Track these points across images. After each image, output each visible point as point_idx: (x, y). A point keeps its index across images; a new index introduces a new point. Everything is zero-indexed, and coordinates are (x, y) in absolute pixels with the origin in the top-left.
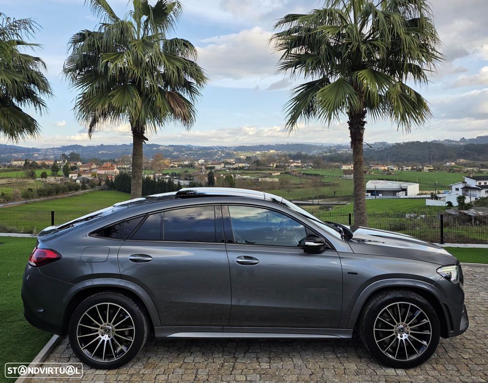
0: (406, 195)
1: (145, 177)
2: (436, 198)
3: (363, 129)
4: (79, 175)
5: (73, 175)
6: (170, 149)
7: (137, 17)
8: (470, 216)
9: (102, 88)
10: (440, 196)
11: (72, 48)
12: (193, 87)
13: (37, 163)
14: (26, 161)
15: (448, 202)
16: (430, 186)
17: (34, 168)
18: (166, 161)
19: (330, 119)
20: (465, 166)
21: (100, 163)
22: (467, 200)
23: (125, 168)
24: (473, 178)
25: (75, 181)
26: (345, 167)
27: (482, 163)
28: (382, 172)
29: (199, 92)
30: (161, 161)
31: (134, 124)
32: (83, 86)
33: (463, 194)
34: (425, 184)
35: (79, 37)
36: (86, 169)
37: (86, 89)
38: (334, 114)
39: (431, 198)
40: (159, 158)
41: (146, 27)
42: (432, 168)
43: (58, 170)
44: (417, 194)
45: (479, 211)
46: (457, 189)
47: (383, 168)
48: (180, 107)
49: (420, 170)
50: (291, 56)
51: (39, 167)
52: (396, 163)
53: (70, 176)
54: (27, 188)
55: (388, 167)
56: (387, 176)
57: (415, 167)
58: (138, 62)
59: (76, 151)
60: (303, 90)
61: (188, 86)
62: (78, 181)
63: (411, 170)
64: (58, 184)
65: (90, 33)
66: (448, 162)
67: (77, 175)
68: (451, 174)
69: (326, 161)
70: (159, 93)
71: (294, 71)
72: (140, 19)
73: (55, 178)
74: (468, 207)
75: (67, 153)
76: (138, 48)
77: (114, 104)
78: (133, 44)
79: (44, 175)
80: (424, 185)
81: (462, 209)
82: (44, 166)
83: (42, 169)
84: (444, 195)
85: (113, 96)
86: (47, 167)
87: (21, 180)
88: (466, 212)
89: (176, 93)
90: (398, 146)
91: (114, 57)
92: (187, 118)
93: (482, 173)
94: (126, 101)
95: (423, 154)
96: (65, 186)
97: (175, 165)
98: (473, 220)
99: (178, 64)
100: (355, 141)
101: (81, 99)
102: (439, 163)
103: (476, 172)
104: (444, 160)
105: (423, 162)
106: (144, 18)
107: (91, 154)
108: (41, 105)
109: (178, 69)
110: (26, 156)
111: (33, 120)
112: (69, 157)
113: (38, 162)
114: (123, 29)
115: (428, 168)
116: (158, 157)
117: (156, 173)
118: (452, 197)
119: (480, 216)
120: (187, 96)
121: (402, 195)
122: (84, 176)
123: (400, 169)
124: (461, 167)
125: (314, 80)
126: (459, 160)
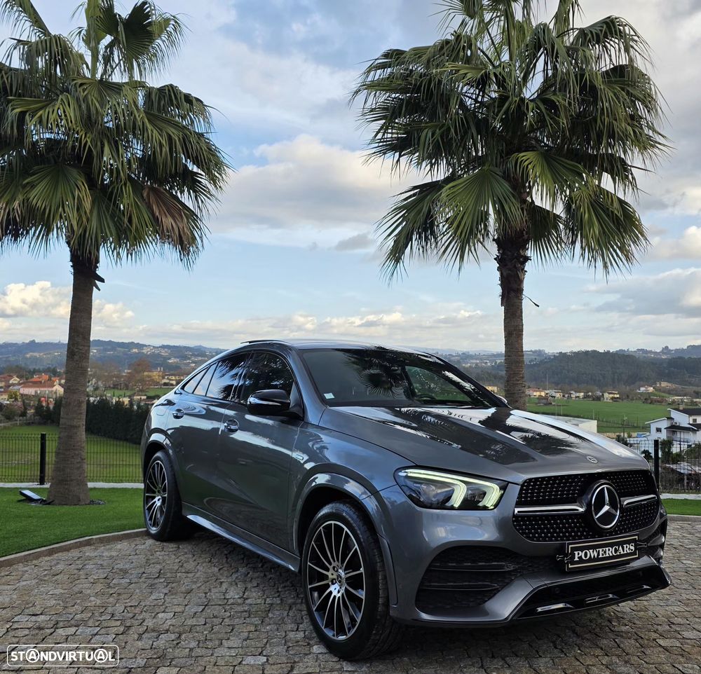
1: (114, 401)
3: (523, 271)
8: (680, 473)
10: (631, 441)
15: (644, 452)
16: (615, 426)
18: (155, 374)
19: (462, 258)
20: (670, 394)
21: (26, 375)
22: (675, 449)
24: (684, 411)
27: (695, 388)
28: (537, 401)
33: (668, 437)
34: (607, 422)
40: (141, 368)
42: (618, 396)
45: (694, 465)
46: (659, 430)
47: (537, 394)
48: (174, 218)
49: (598, 399)
50: (393, 127)
52: (559, 386)
55: (547, 392)
56: (545, 407)
57: (590, 394)
60: (412, 199)
63: (584, 398)
66: (642, 386)
68: (648, 406)
71: (399, 160)
74: (678, 458)
80: (605, 424)
81: (668, 463)
84: (638, 440)
88: (674, 467)
90: (562, 357)
93: (697, 405)
97: (171, 382)
98: (686, 481)
100: (508, 293)
102: (628, 387)
103: (687, 403)
104: (637, 383)
105: (603, 385)
107: (11, 359)
115: (611, 395)
116: (138, 365)
117: (134, 395)
119: (697, 474)
123: (566, 396)
124: (663, 394)
125: (434, 180)
126: (660, 384)
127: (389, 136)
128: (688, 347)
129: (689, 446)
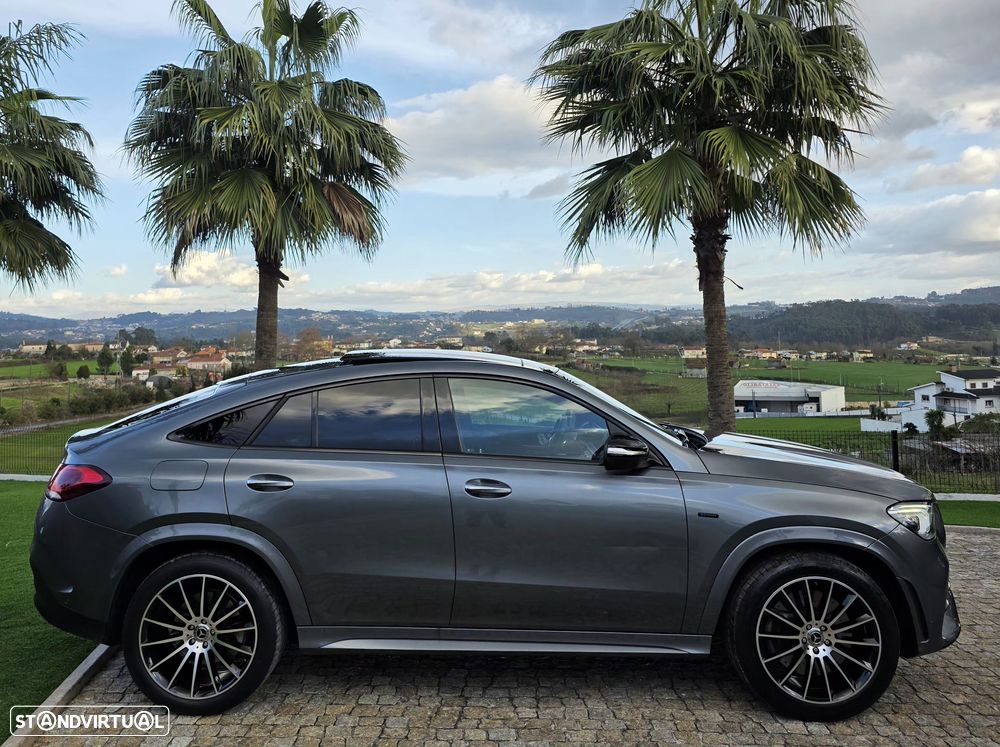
0: (819, 410)
2: (883, 417)
3: (723, 251)
4: (153, 372)
5: (141, 372)
6: (334, 319)
7: (269, 38)
8: (956, 453)
9: (200, 177)
10: (889, 411)
11: (144, 99)
12: (378, 174)
13: (70, 349)
14: (49, 344)
15: (907, 425)
16: (869, 392)
17: (64, 359)
19: (656, 233)
20: (940, 351)
21: (193, 348)
22: (948, 421)
23: (242, 358)
24: (959, 374)
25: (144, 383)
26: (688, 354)
27: (974, 344)
28: (767, 364)
29: (390, 183)
30: (315, 343)
31: (262, 244)
32: (163, 173)
33: (938, 407)
34: (857, 387)
35: (156, 78)
36: (165, 359)
37: (168, 180)
38: (664, 223)
39: (872, 417)
40: (309, 337)
41: (286, 57)
42: (871, 355)
43: (112, 363)
44: (842, 410)
45: (974, 441)
46: (925, 398)
47: (767, 355)
48: (353, 213)
49: (846, 359)
50: (573, 107)
51: (74, 357)
52: (795, 345)
53: (134, 373)
54: (50, 398)
55: (779, 352)
56: (778, 371)
57: (835, 353)
58: (270, 124)
59: (147, 325)
60: (598, 176)
61: (368, 173)
62: (150, 385)
63: (827, 359)
64: (110, 390)
65: (177, 71)
66: (904, 343)
67: (148, 371)
68: (911, 367)
69: (649, 341)
70: (310, 184)
71: (580, 138)
72: (275, 42)
73: (106, 379)
74: (952, 433)
75: (130, 328)
76: (271, 98)
77: (222, 207)
78: (260, 88)
79: (83, 373)
80: (856, 391)
81: (938, 439)
82: (84, 354)
83: (81, 360)
84: (899, 410)
85: (221, 191)
86: (90, 356)
87: (39, 382)
88: (946, 444)
89: (345, 184)
90: (798, 309)
91: (224, 114)
92: (365, 236)
93: (977, 364)
94: (245, 199)
95: (850, 327)
96: (125, 393)
98: (962, 462)
99: (349, 128)
100: (707, 275)
101: (159, 198)
102: (884, 345)
103: (963, 363)
104: (896, 340)
105: (852, 343)
106: (283, 40)
107: (177, 331)
108: (80, 215)
109: (348, 137)
110: (50, 334)
111: (64, 245)
112: (133, 336)
113: (73, 347)
114: (242, 59)
115: (863, 355)
116: (307, 333)
118: (915, 415)
119: (977, 454)
120: (365, 192)
121: (809, 410)
122: (161, 373)
123: (805, 356)
124: (932, 352)
125: (620, 156)
126: (927, 339)
127: (569, 116)
128: (963, 291)
129: (967, 417)
